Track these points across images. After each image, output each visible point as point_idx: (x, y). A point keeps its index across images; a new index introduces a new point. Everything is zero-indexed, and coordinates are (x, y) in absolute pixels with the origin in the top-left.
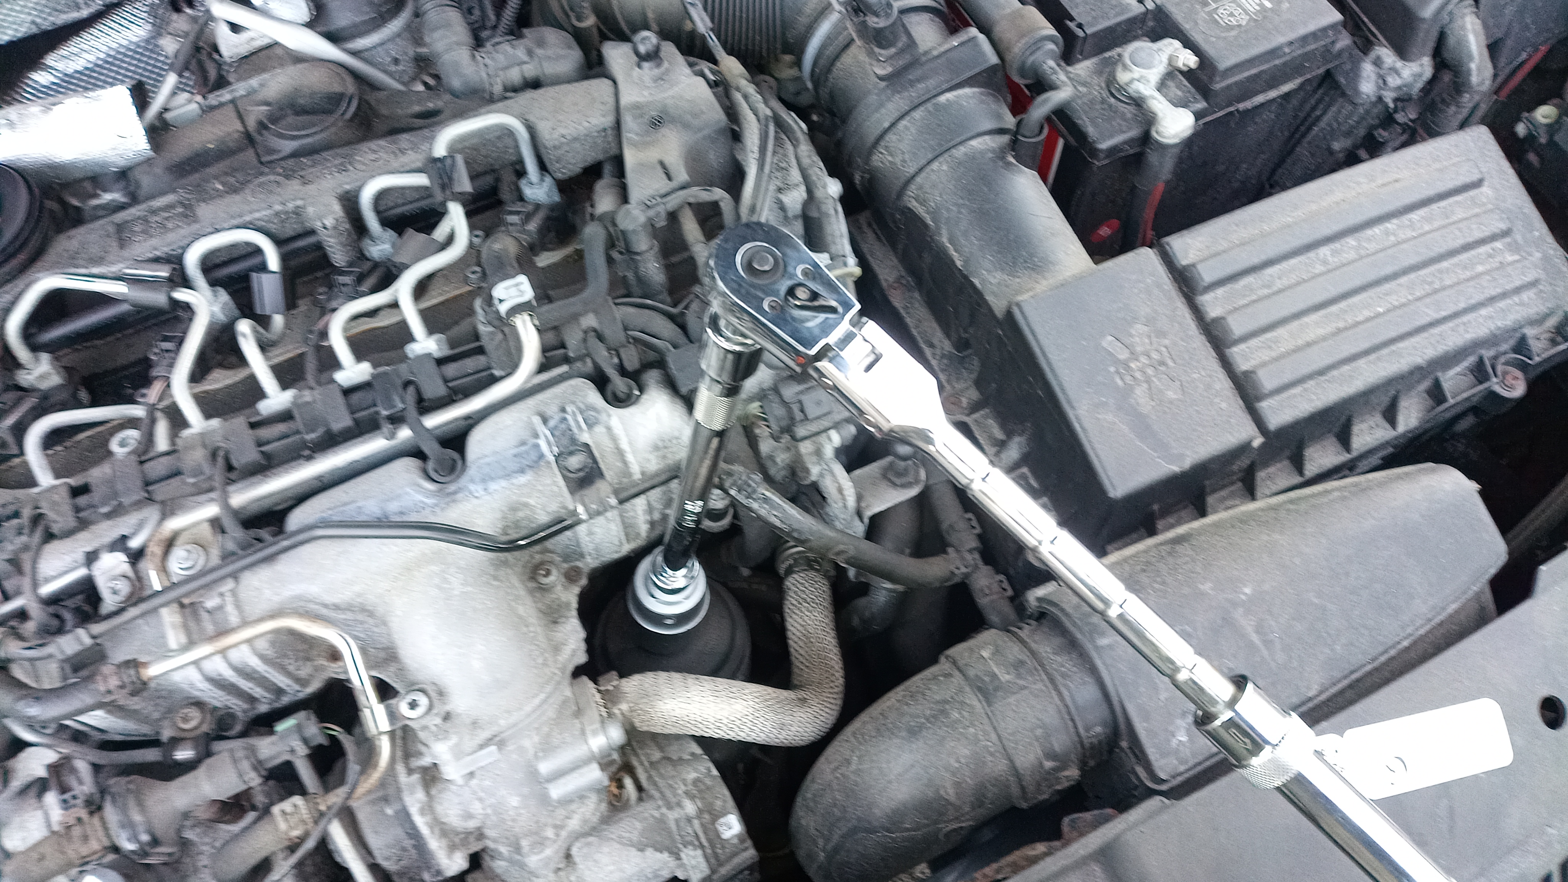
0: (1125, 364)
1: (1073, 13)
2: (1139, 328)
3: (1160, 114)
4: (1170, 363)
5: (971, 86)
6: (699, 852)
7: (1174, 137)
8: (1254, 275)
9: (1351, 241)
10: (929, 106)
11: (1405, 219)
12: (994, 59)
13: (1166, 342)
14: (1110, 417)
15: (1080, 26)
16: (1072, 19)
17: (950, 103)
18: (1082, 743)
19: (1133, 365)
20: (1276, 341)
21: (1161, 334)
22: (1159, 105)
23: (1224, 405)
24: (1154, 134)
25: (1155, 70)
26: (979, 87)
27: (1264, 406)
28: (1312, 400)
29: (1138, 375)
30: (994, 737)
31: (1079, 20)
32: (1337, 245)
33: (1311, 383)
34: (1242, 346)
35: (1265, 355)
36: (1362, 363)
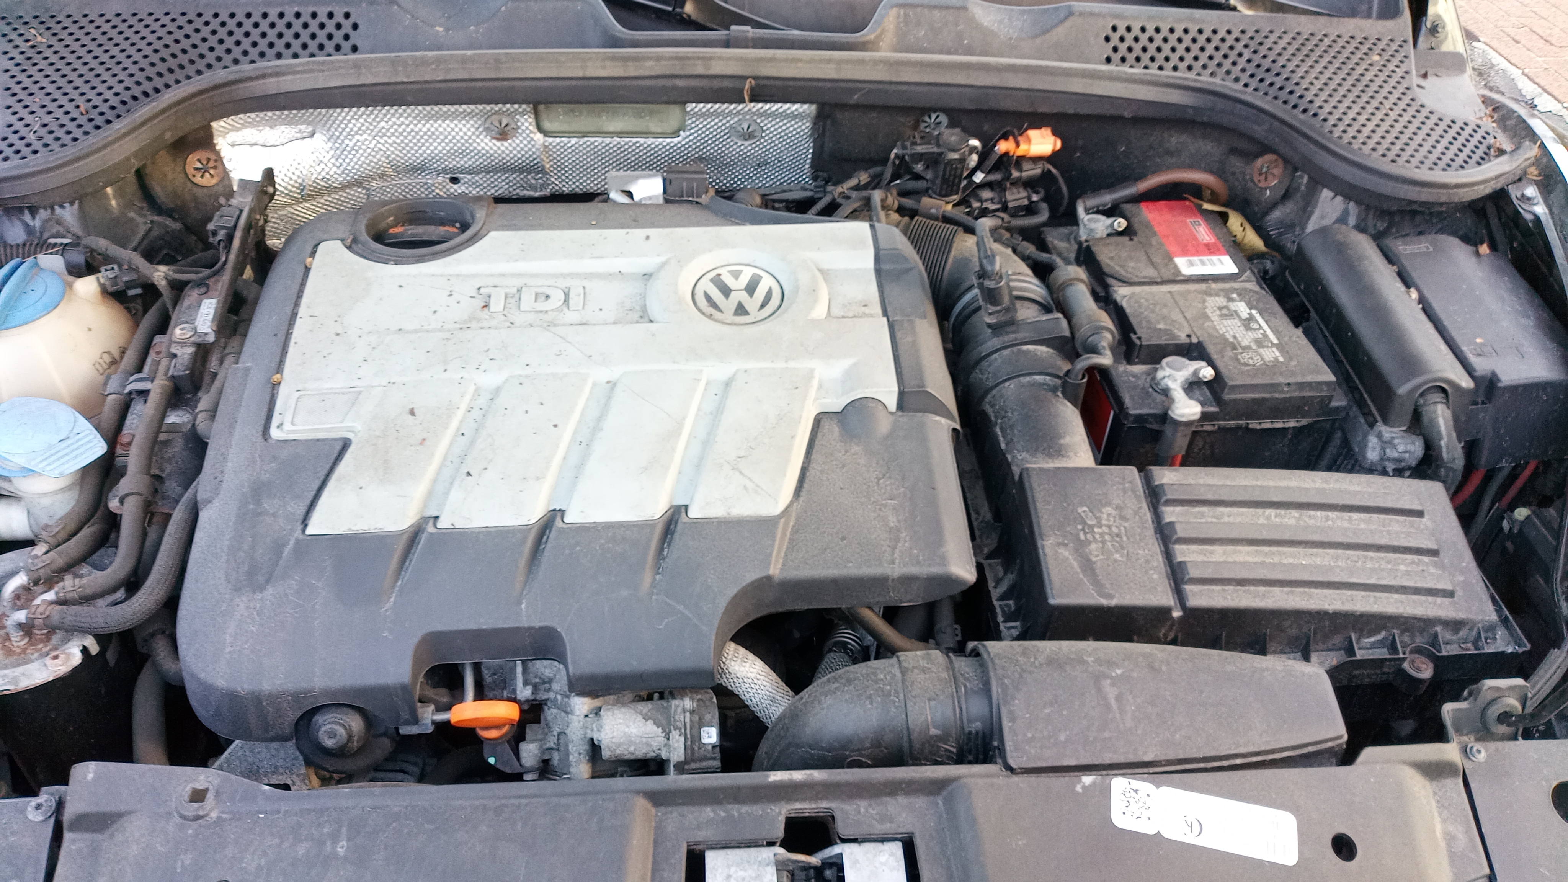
0: (1091, 527)
1: (1138, 331)
2: (1108, 510)
3: (1177, 400)
4: (1125, 539)
5: (1048, 346)
6: (682, 739)
7: (1182, 416)
8: (1210, 508)
9: (1295, 513)
10: (1015, 349)
11: (1346, 515)
12: (1067, 333)
13: (1126, 525)
14: (1067, 554)
15: (1139, 338)
16: (1135, 333)
17: (1027, 352)
18: (962, 728)
19: (1096, 530)
20: (1212, 553)
21: (1124, 518)
22: (1178, 394)
23: (1155, 576)
24: (1170, 412)
25: (1181, 373)
26: (1053, 348)
27: (1188, 588)
28: (1225, 598)
29: (1097, 536)
30: (901, 696)
31: (1139, 335)
32: (1282, 512)
33: (1230, 588)
34: (1184, 547)
35: (1200, 558)
36: (1277, 590)
